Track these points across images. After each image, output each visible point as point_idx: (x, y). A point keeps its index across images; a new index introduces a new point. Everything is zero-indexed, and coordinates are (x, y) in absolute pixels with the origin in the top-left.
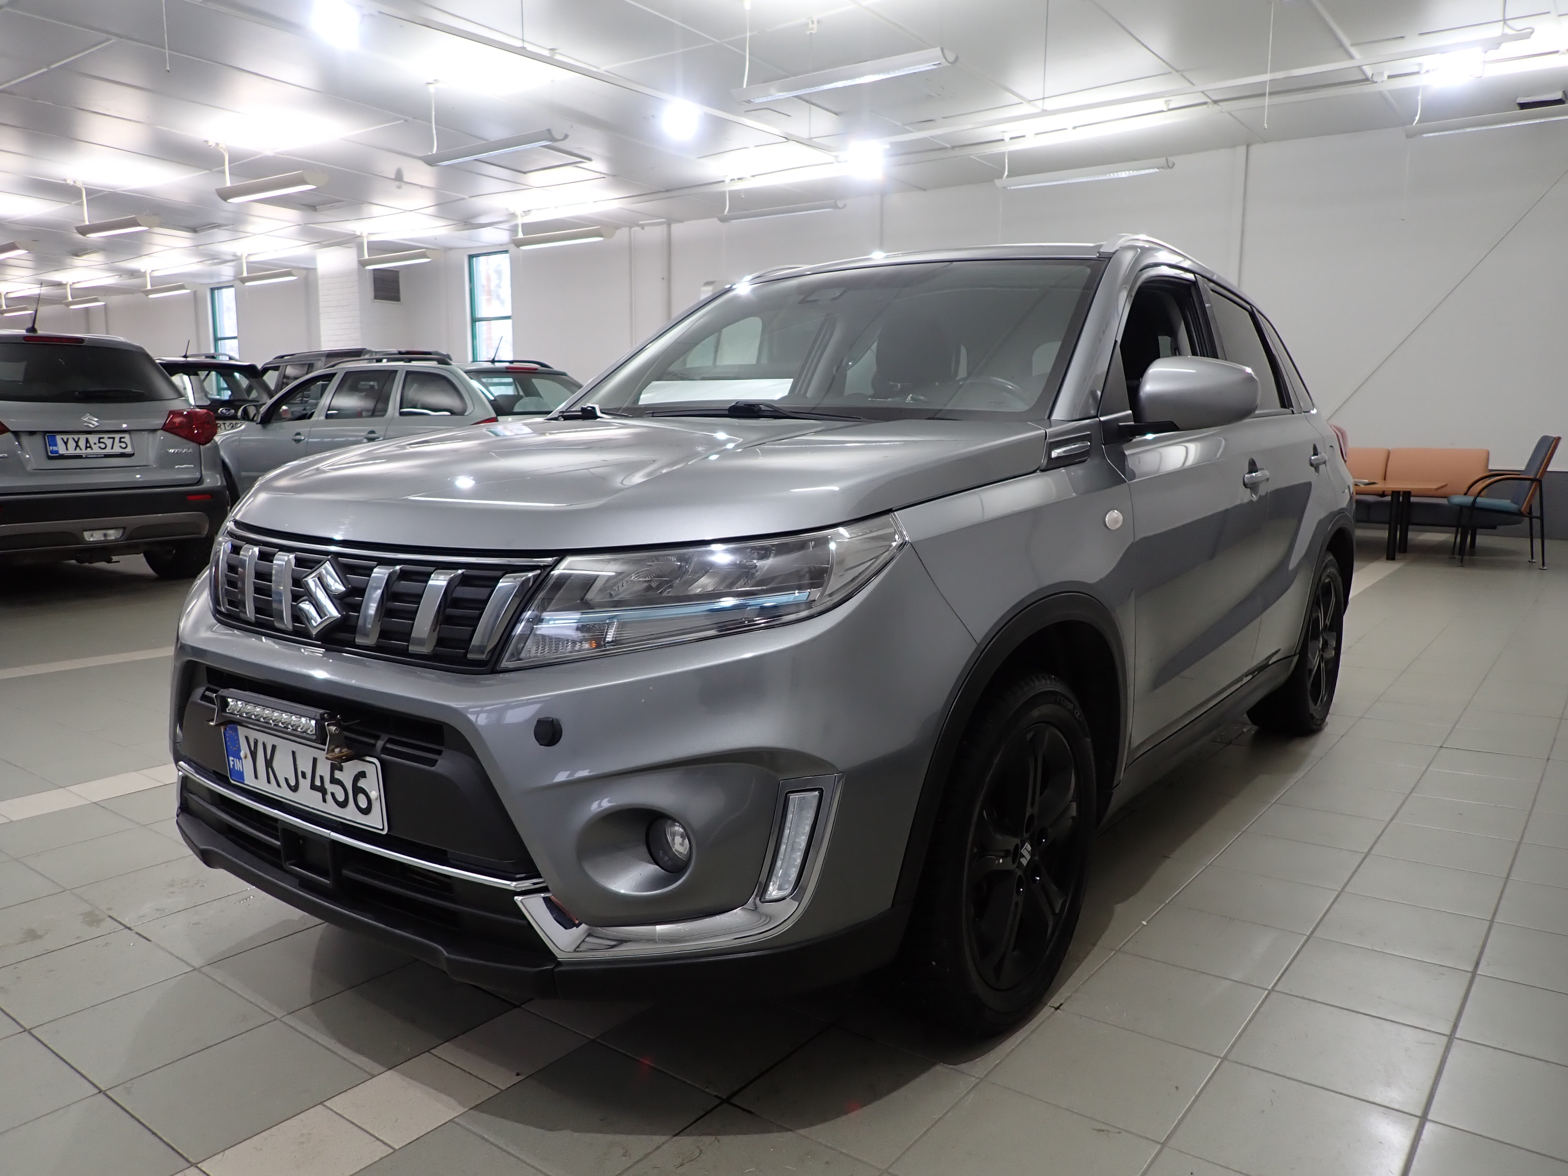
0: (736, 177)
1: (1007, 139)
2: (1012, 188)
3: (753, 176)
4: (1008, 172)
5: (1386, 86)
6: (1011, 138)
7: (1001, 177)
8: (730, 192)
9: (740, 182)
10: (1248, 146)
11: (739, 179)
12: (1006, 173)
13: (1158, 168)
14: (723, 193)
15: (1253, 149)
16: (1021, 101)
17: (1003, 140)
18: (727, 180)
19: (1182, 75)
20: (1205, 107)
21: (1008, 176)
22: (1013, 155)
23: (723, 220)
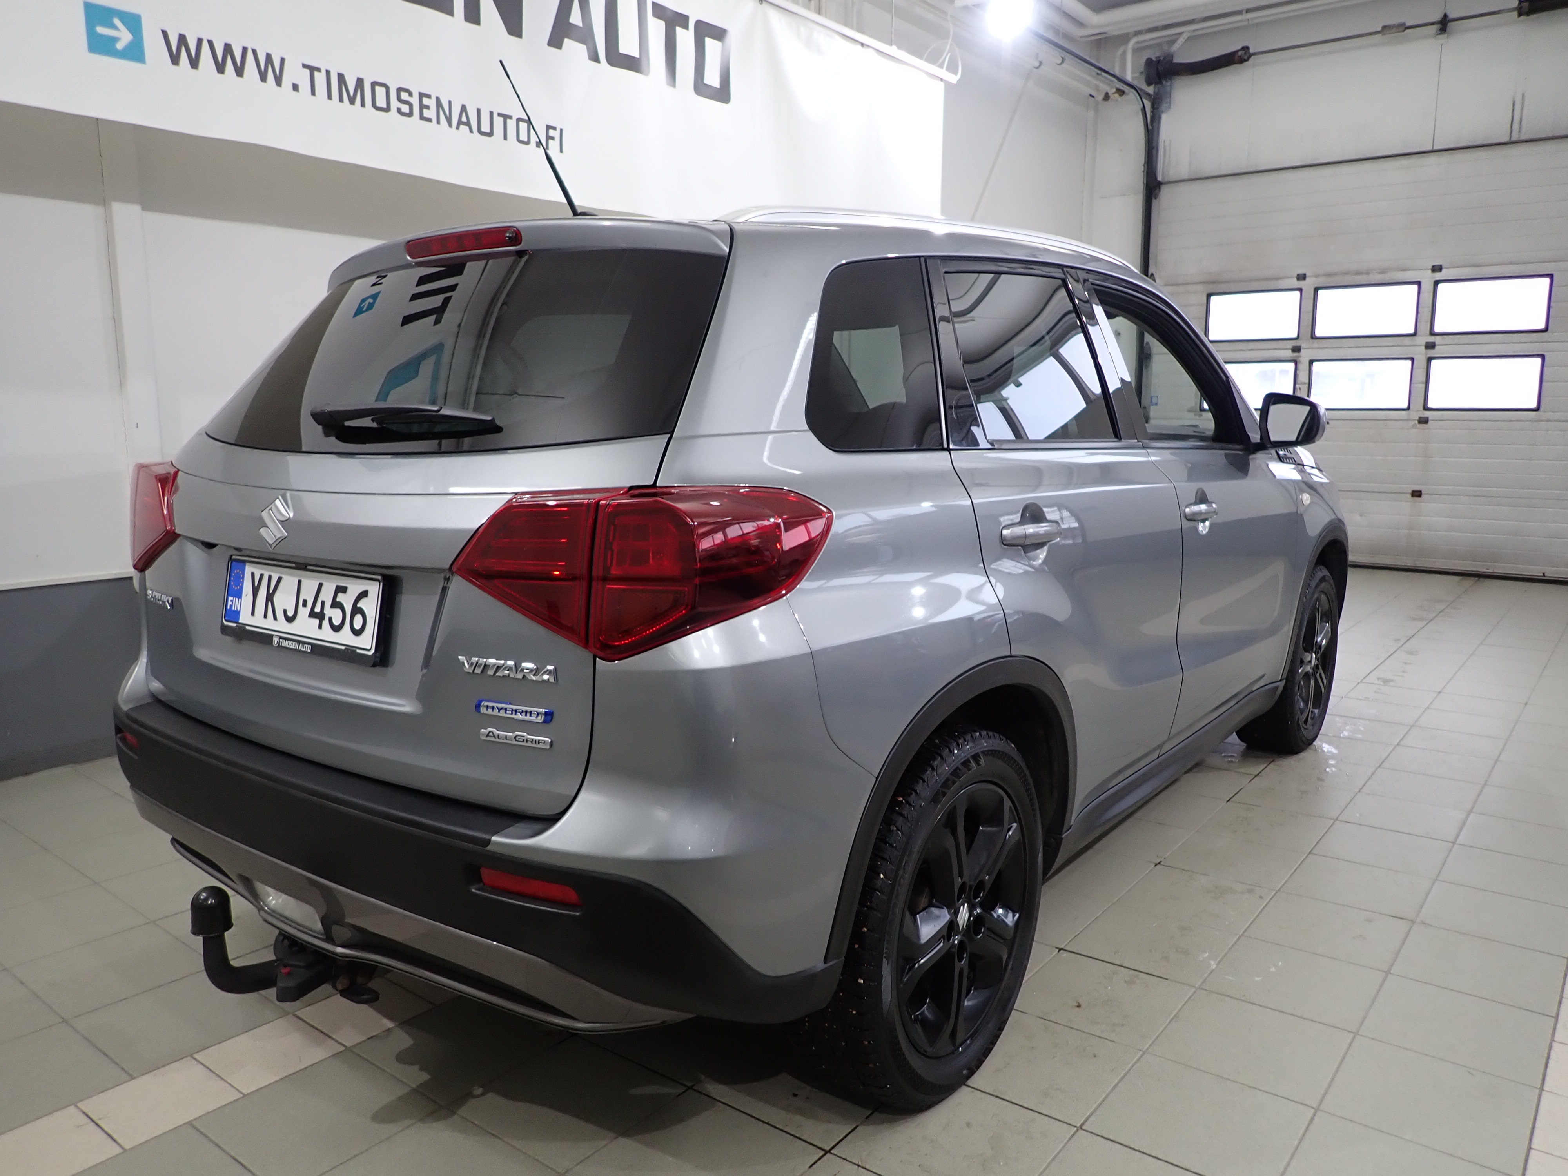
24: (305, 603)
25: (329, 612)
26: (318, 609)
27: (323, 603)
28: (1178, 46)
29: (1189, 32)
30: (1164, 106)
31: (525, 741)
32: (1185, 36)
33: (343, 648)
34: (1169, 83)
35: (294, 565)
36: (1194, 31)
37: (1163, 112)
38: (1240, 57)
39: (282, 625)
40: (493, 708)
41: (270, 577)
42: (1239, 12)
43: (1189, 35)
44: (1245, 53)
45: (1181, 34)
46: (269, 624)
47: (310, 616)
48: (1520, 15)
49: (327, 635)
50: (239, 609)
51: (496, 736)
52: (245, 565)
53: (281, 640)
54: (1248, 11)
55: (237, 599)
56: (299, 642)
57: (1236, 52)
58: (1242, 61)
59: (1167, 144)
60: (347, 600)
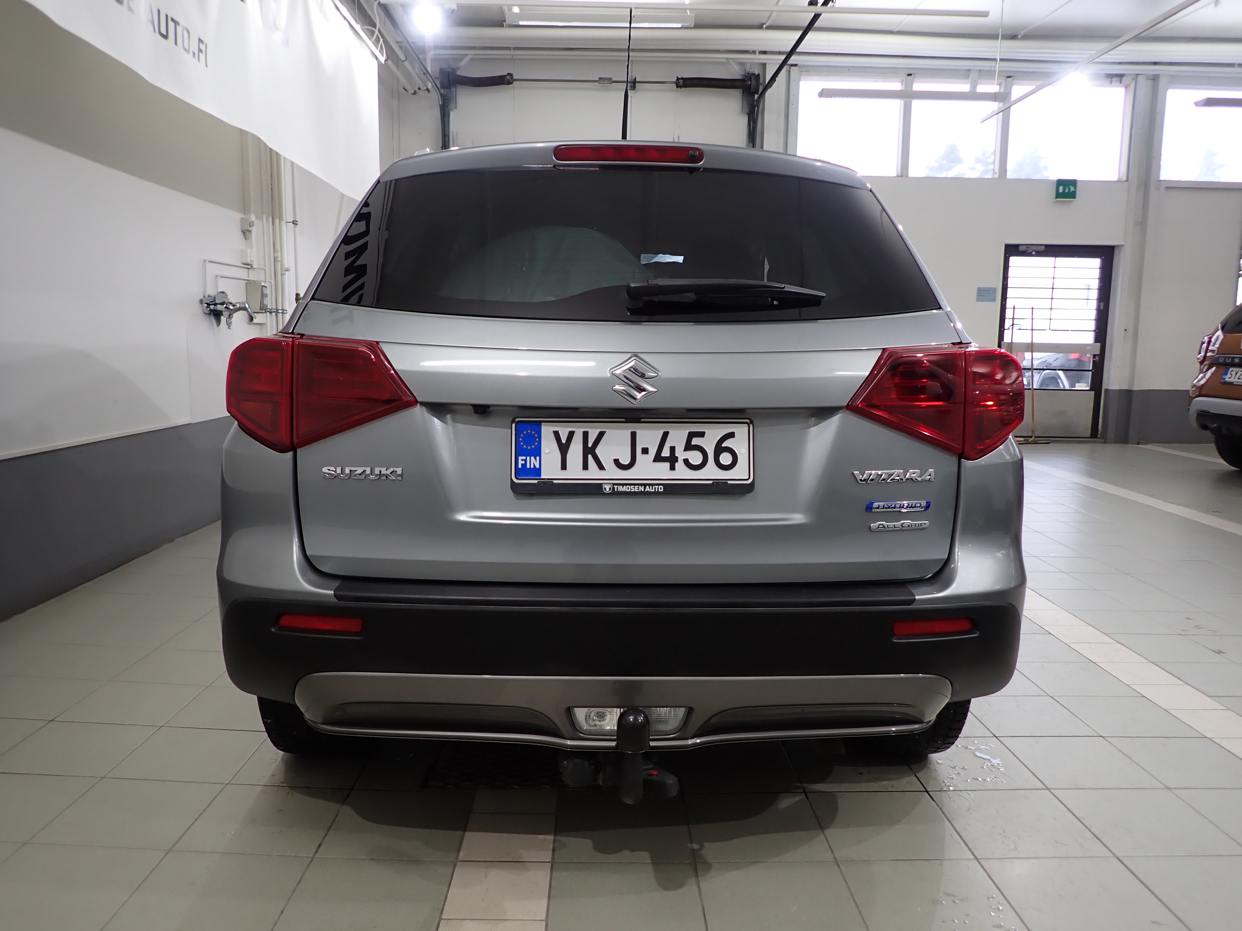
24: (645, 451)
25: (681, 454)
26: (666, 453)
27: (673, 449)
28: (464, 64)
29: (471, 55)
30: (452, 106)
31: (910, 526)
32: (468, 58)
33: (711, 482)
34: (454, 90)
35: (624, 420)
36: (475, 55)
37: (451, 110)
38: (508, 80)
39: (612, 473)
40: (884, 507)
41: (586, 435)
42: (508, 49)
43: (471, 57)
44: (511, 78)
45: (467, 55)
46: (593, 473)
47: (655, 461)
48: (677, 87)
49: (682, 473)
50: (538, 466)
51: (886, 527)
52: (541, 425)
53: (616, 487)
54: (516, 49)
55: (532, 458)
56: (645, 485)
57: (505, 76)
58: (509, 83)
59: (455, 134)
60: (709, 443)
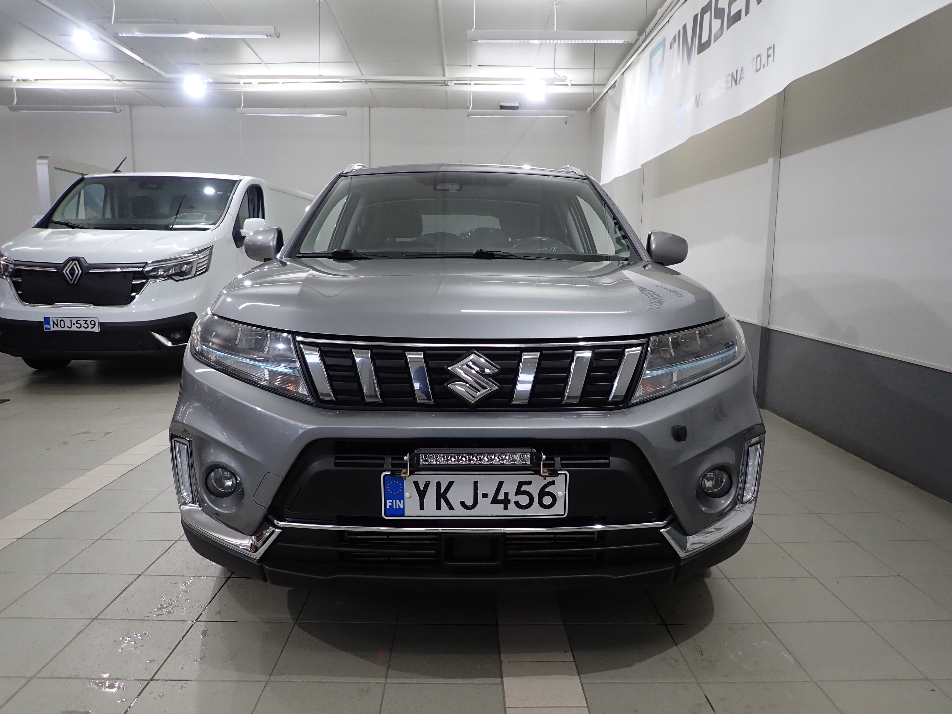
0: (21, 78)
1: (242, 83)
2: (247, 114)
3: (36, 80)
4: (244, 104)
5: (452, 88)
6: (244, 83)
7: (240, 107)
8: (17, 89)
9: (24, 83)
10: (370, 108)
11: (23, 80)
12: (243, 105)
13: (339, 115)
14: (11, 90)
15: (372, 109)
16: (262, 62)
17: (239, 83)
18: (14, 80)
19: (357, 64)
20: (361, 83)
21: (244, 107)
22: (246, 94)
23: (13, 109)
